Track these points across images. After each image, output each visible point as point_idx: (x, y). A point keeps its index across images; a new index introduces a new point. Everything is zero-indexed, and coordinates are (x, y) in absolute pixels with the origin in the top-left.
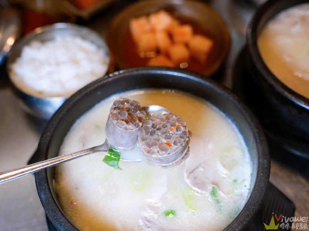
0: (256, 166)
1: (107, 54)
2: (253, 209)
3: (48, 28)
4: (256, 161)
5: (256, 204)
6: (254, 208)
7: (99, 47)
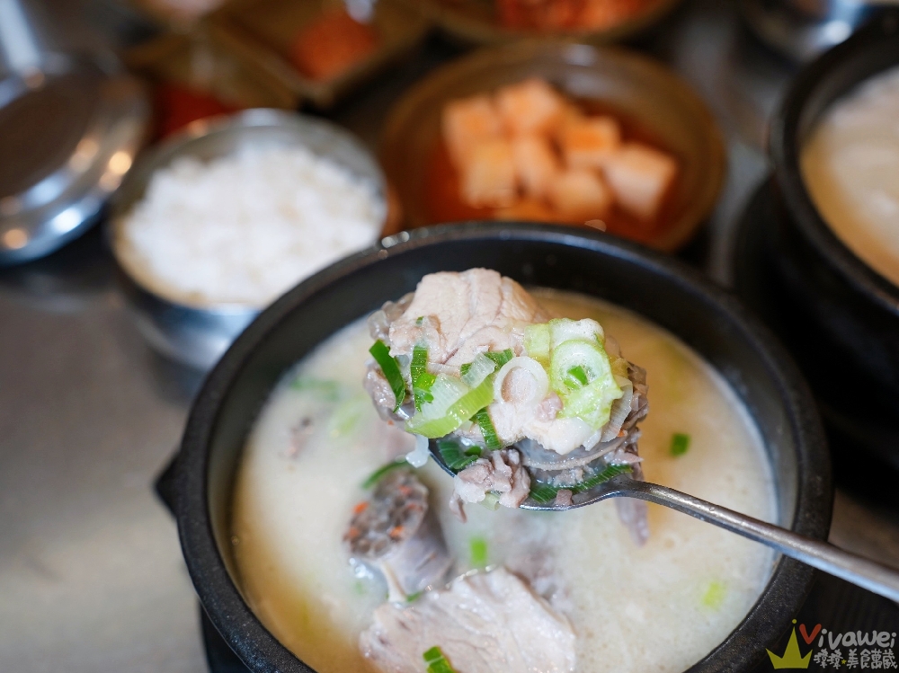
0: (792, 494)
1: (380, 194)
2: (782, 610)
3: (222, 124)
4: (792, 477)
5: (789, 595)
6: (784, 607)
7: (357, 175)
